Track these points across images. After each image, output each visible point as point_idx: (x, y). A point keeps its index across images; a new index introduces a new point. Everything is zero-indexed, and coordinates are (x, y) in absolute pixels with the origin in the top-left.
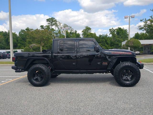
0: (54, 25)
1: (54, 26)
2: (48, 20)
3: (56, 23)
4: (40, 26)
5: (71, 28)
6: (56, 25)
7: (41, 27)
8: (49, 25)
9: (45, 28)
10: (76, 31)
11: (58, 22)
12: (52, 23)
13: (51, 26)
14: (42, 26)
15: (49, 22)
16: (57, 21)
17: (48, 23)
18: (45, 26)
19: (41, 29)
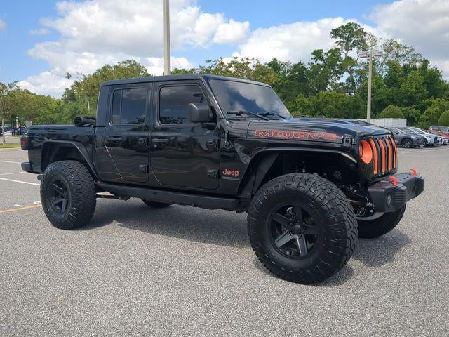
0: (355, 45)
1: (355, 50)
2: (336, 33)
3: (363, 41)
4: (313, 51)
5: (410, 51)
6: (361, 44)
7: (313, 56)
8: (339, 47)
9: (325, 57)
10: (426, 62)
11: (367, 37)
12: (348, 40)
13: (345, 52)
14: (318, 51)
15: (339, 39)
16: (365, 33)
17: (337, 42)
18: (325, 51)
19: (314, 61)
